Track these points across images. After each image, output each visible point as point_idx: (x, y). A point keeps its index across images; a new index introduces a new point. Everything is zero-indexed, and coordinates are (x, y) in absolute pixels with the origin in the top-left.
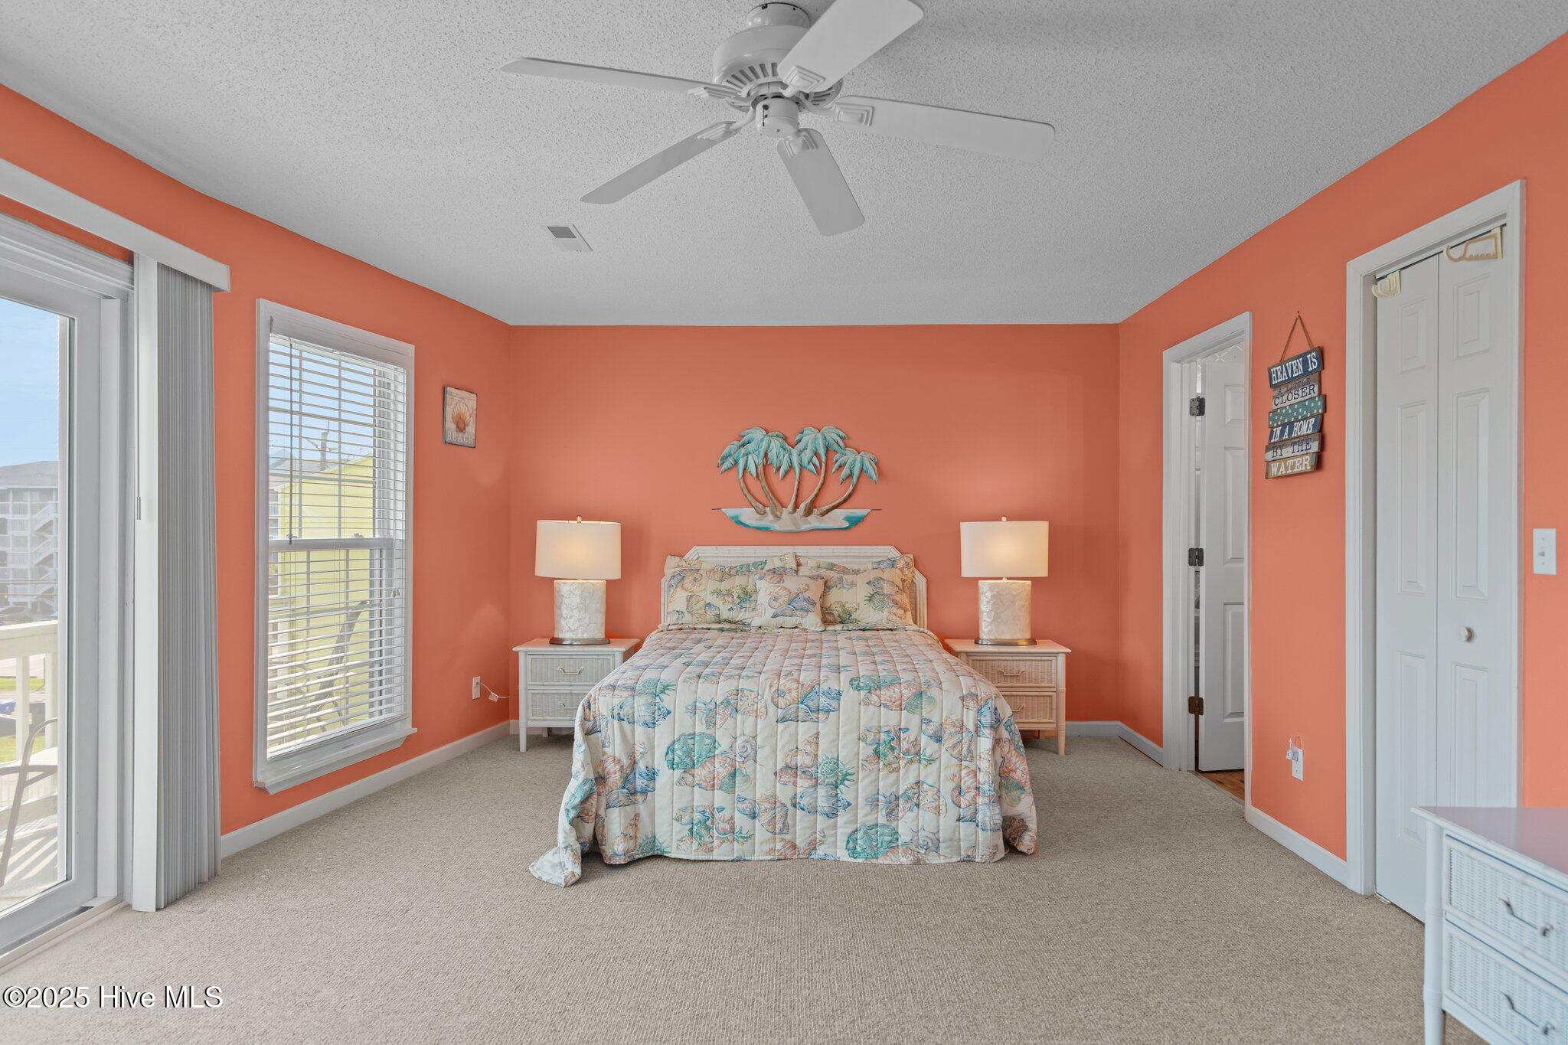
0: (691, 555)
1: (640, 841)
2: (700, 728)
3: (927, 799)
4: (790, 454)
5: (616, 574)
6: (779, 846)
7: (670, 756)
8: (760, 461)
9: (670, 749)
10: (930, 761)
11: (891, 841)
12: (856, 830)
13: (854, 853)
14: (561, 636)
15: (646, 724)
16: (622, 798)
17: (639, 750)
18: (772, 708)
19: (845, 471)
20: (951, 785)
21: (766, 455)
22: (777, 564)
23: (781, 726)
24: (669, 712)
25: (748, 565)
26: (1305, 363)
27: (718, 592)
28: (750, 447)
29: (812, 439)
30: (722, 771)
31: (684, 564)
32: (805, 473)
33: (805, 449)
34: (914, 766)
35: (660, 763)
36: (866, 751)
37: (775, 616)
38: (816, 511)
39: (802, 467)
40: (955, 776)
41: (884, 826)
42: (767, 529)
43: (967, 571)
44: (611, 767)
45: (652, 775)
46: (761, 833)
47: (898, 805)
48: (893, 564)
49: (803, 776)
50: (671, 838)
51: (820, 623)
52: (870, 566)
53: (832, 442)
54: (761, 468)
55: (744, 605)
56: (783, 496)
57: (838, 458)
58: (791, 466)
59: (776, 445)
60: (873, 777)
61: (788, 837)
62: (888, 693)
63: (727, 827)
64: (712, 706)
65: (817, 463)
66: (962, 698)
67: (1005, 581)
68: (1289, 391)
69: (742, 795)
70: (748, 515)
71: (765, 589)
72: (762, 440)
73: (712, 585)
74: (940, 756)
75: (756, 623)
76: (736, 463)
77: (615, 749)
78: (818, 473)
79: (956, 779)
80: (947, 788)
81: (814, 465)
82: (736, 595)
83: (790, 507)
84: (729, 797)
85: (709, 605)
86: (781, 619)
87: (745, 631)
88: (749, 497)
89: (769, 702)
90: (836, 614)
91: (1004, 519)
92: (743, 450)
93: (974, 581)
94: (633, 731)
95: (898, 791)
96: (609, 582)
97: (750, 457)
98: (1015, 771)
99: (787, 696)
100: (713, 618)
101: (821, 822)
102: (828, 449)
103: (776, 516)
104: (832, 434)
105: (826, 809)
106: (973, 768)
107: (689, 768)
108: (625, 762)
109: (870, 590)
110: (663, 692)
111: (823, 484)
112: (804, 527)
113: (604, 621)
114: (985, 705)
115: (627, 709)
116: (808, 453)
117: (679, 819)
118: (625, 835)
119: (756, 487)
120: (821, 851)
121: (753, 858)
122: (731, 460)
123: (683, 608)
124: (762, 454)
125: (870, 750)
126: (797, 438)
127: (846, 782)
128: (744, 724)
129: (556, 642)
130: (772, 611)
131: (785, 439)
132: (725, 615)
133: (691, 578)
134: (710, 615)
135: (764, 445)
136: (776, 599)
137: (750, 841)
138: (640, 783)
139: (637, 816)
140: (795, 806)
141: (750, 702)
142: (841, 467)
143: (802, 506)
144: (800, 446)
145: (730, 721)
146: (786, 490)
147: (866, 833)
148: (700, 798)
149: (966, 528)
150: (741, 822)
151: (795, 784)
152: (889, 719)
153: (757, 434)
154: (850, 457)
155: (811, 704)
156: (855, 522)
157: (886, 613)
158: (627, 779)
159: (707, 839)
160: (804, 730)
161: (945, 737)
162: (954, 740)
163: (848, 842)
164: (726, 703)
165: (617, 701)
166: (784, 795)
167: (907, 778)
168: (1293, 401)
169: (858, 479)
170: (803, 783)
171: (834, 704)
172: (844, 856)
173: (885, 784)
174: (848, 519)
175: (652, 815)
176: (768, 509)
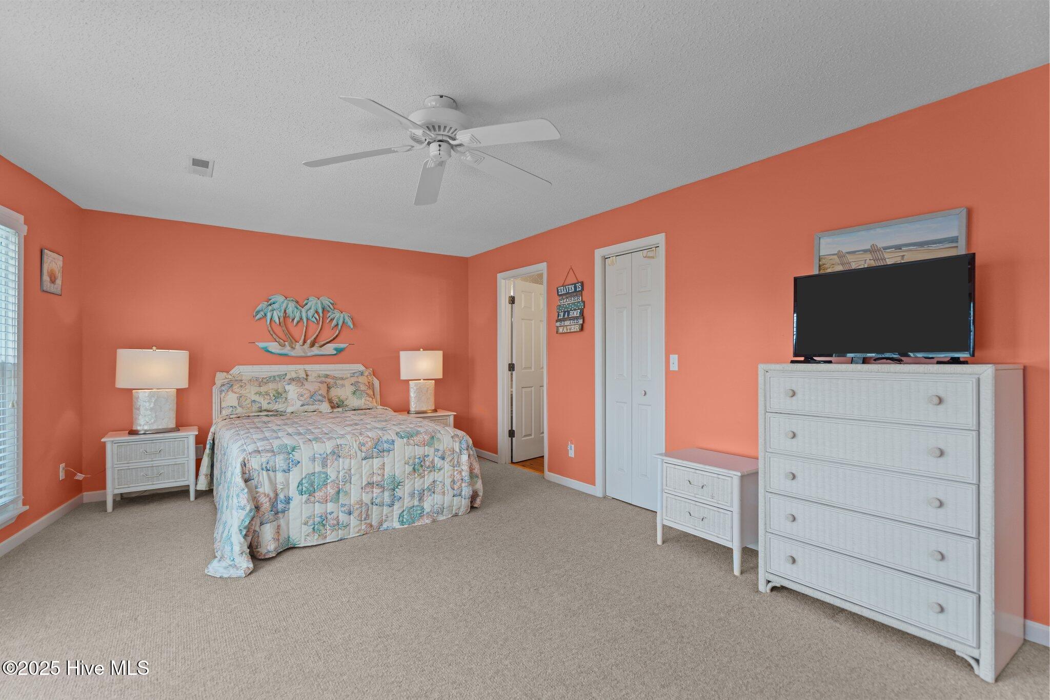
0: (236, 371)
1: (281, 541)
2: (318, 469)
3: (438, 489)
4: (301, 312)
5: (184, 384)
6: (363, 527)
7: (300, 487)
8: (282, 314)
9: (300, 484)
10: (440, 470)
11: (421, 513)
12: (403, 511)
13: (402, 523)
14: (139, 428)
15: (284, 471)
16: (271, 517)
17: (279, 487)
18: (359, 453)
19: (334, 322)
20: (450, 480)
21: (285, 311)
22: (294, 375)
23: (364, 462)
24: (299, 462)
25: (274, 377)
26: (575, 287)
27: (260, 394)
28: (275, 306)
29: (314, 304)
30: (331, 491)
31: (230, 377)
32: (310, 322)
33: (310, 309)
34: (432, 473)
35: (293, 492)
36: (409, 469)
37: (302, 405)
38: (317, 345)
39: (308, 319)
40: (452, 475)
41: (417, 506)
42: (286, 355)
43: (403, 377)
44: (264, 500)
45: (288, 500)
46: (353, 521)
47: (424, 495)
48: (362, 374)
49: (377, 487)
50: (300, 535)
51: (330, 408)
52: (349, 375)
53: (326, 305)
54: (282, 319)
55: (278, 400)
56: (296, 336)
57: (330, 315)
58: (301, 319)
59: (291, 306)
60: (413, 481)
61: (368, 521)
62: (418, 439)
63: (335, 522)
64: (325, 455)
65: (317, 317)
66: (452, 437)
67: (422, 381)
68: (567, 298)
69: (344, 503)
70: (274, 347)
71: (293, 391)
72: (283, 302)
73: (254, 389)
74: (444, 467)
75: (289, 410)
76: (265, 315)
77: (265, 488)
78: (318, 323)
79: (452, 477)
80: (448, 482)
81: (316, 318)
82: (272, 395)
83: (301, 342)
84: (336, 505)
85: (254, 401)
86: (306, 407)
87: (283, 415)
88: (274, 335)
89: (357, 450)
90: (335, 402)
91: (422, 349)
92: (270, 308)
93: (407, 381)
94: (275, 476)
95: (424, 487)
96: (179, 391)
97: (275, 312)
98: (475, 469)
99: (367, 445)
100: (257, 409)
101: (386, 510)
102: (323, 309)
103: (292, 348)
104: (327, 302)
105: (389, 503)
106: (460, 470)
107: (311, 493)
108: (272, 495)
109: (353, 388)
110: (293, 451)
111: (321, 329)
112: (309, 354)
113: (175, 416)
114: (463, 439)
115: (271, 463)
116: (312, 312)
117: (306, 524)
118: (274, 539)
119: (278, 330)
120: (385, 526)
121: (349, 537)
122: (262, 313)
123: (235, 404)
124: (283, 311)
125: (411, 468)
126: (305, 303)
127: (399, 487)
128: (343, 463)
129: (133, 432)
130: (301, 403)
131: (297, 302)
132: (265, 406)
133: (238, 385)
134: (255, 407)
135: (285, 305)
136: (302, 396)
137: (348, 528)
138: (280, 506)
139: (279, 526)
140: (372, 504)
141: (347, 451)
142: (332, 320)
143: (309, 342)
144: (307, 307)
145: (336, 462)
146: (298, 333)
147: (408, 511)
148: (318, 509)
149: (403, 354)
150: (343, 517)
151: (372, 492)
152: (419, 451)
153: (280, 299)
154: (337, 314)
155: (380, 448)
156: (339, 351)
157: (363, 400)
158: (273, 505)
159: (324, 532)
160: (376, 462)
161: (446, 456)
162: (450, 458)
163: (399, 518)
164: (333, 453)
165: (264, 460)
166: (366, 498)
167: (428, 480)
168: (569, 302)
169: (341, 327)
170: (377, 491)
171: (392, 447)
172: (397, 525)
173: (418, 484)
174: (336, 349)
175: (288, 524)
176: (286, 343)
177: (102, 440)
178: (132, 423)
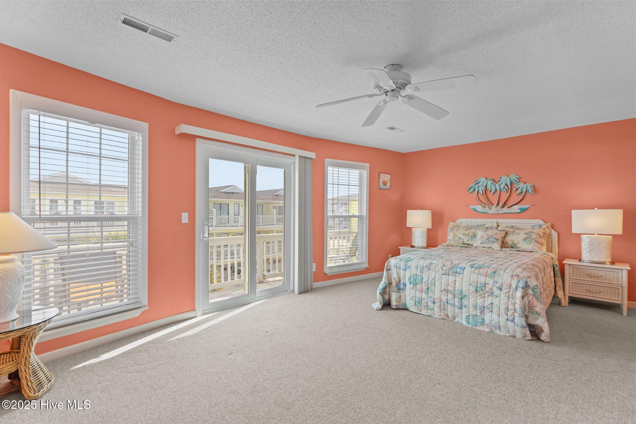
0: (458, 221)
1: (401, 303)
2: (418, 273)
3: (495, 310)
4: (495, 186)
5: (430, 227)
6: (442, 314)
7: (410, 280)
8: (483, 189)
9: (410, 278)
10: (496, 297)
11: (482, 322)
12: (469, 315)
13: (468, 322)
14: (414, 245)
15: (403, 270)
16: (395, 290)
17: (401, 277)
18: (441, 270)
19: (519, 191)
20: (504, 307)
21: (486, 187)
22: (490, 225)
23: (443, 276)
24: (410, 267)
25: (479, 225)
27: (464, 234)
28: (479, 184)
29: (505, 180)
30: (425, 287)
31: (455, 224)
32: (502, 192)
33: (502, 184)
34: (491, 297)
35: (407, 282)
36: (472, 289)
37: (481, 243)
38: (506, 206)
39: (500, 191)
40: (506, 303)
41: (479, 316)
42: (486, 213)
43: (575, 230)
44: (393, 281)
45: (405, 285)
46: (437, 309)
47: (484, 310)
48: (540, 226)
49: (450, 293)
50: (410, 305)
51: (499, 247)
52: (530, 227)
53: (513, 180)
54: (484, 192)
55: (473, 239)
56: (493, 202)
57: (516, 186)
58: (496, 190)
59: (490, 183)
60: (475, 298)
61: (445, 312)
62: (483, 270)
63: (426, 305)
64: (422, 267)
65: (507, 188)
66: (512, 276)
67: (596, 235)
69: (431, 296)
70: (479, 208)
71: (480, 233)
72: (484, 182)
73: (462, 231)
74: (501, 295)
75: (474, 245)
76: (475, 190)
77: (394, 276)
78: (507, 192)
79: (506, 305)
80: (503, 307)
81: (506, 189)
82: (470, 235)
83: (496, 205)
84: (427, 296)
85: (460, 238)
86: (483, 245)
87: (470, 248)
88: (479, 201)
89: (440, 268)
90: (509, 244)
91: (596, 208)
92: (477, 185)
93: (579, 235)
94: (400, 271)
95: (484, 305)
96: (428, 229)
97: (480, 187)
98: (536, 307)
99: (446, 267)
100: (462, 243)
101: (457, 310)
102: (511, 183)
103: (490, 208)
104: (513, 177)
105: (458, 306)
106: (513, 302)
107: (415, 285)
108: (397, 280)
109: (526, 236)
110: (409, 261)
111: (509, 196)
112: (501, 212)
113: (426, 241)
114: (522, 279)
115: (398, 264)
116: (503, 185)
117: (412, 299)
118: (396, 301)
119: (482, 198)
120: (457, 320)
121: (434, 316)
122: (472, 189)
123: (451, 239)
124: (484, 186)
125: (474, 289)
126: (499, 180)
127: (465, 298)
128: (432, 274)
129: (412, 247)
130: (481, 242)
131: (494, 180)
132: (466, 242)
133: (456, 229)
134: (461, 241)
135: (485, 183)
136: (482, 237)
137: (433, 311)
138: (402, 287)
139: (400, 296)
140: (447, 302)
141: (434, 267)
142: (517, 189)
143: (500, 204)
144: (499, 183)
145: (427, 272)
146: (494, 199)
147: (472, 317)
148: (418, 294)
149: (574, 212)
150: (430, 304)
151: (448, 296)
152: (482, 279)
153: (482, 180)
154: (521, 185)
155: (454, 270)
156: (523, 210)
157: (532, 245)
158: (398, 285)
159: (420, 307)
160: (451, 279)
161: (503, 289)
162: (507, 291)
163: (466, 319)
164: (427, 267)
165: (396, 262)
166: (444, 298)
167: (488, 301)
169: (525, 194)
170: (450, 296)
171: (462, 271)
172: (465, 323)
173: (480, 301)
174: (520, 209)
175: (405, 297)
176: (486, 206)
177: (399, 247)
178: (411, 243)
